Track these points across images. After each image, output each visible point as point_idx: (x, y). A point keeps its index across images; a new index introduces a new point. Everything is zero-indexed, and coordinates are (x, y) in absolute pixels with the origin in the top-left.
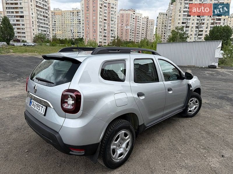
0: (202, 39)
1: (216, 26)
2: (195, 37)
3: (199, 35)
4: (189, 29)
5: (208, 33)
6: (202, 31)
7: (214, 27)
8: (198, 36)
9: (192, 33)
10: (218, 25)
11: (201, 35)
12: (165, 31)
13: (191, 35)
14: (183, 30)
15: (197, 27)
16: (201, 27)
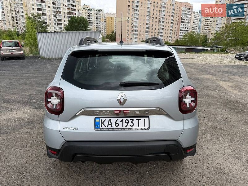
0: (63, 28)
1: (73, 16)
2: (55, 26)
3: (58, 24)
4: (47, 16)
5: (67, 23)
6: (60, 20)
7: (71, 17)
8: (57, 26)
9: (50, 22)
10: (74, 16)
11: (61, 24)
12: (16, 17)
13: (50, 24)
14: (40, 18)
15: (55, 16)
16: (58, 16)
